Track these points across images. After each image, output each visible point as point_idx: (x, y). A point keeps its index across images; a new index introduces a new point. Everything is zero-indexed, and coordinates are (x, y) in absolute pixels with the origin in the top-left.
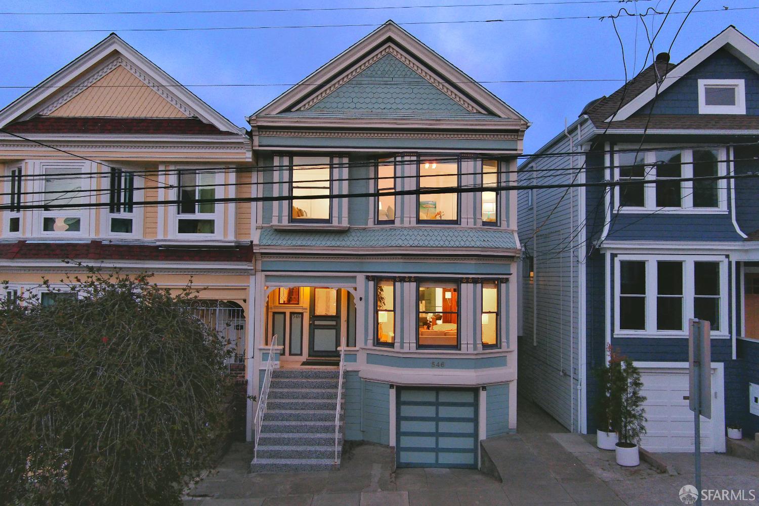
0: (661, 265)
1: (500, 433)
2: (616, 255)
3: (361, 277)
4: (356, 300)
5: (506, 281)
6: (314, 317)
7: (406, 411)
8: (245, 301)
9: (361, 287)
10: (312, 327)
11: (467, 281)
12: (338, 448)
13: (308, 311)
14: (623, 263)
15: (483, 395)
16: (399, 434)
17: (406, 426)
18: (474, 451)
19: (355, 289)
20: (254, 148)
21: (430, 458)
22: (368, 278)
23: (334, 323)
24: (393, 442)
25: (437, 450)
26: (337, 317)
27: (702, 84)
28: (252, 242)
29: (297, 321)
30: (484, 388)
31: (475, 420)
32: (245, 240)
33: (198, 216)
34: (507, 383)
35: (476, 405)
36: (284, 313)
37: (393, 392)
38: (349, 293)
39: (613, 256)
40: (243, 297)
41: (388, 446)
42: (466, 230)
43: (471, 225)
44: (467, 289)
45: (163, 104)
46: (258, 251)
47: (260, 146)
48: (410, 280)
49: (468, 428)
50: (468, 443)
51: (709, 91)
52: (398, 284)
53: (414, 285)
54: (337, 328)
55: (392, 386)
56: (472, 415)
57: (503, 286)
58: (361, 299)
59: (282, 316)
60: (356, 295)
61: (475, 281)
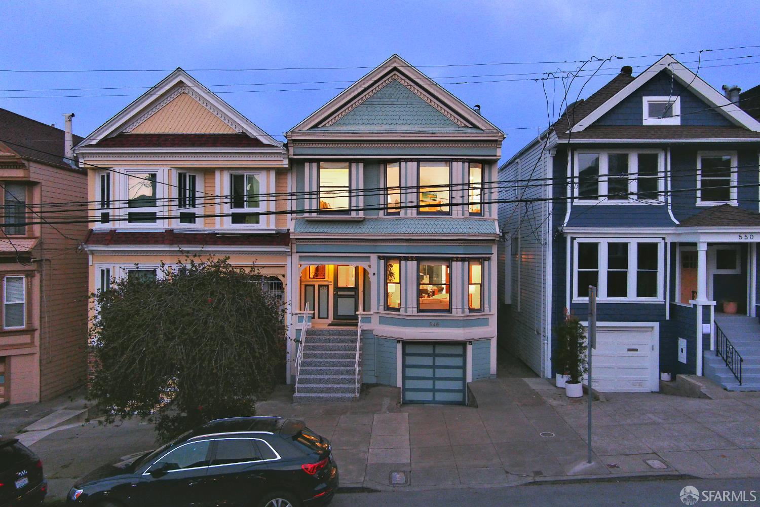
0: (611, 246)
1: (482, 377)
2: (575, 238)
3: (374, 257)
4: (371, 275)
5: (489, 259)
6: (337, 289)
7: (411, 361)
8: (284, 276)
9: (374, 265)
10: (336, 297)
11: (457, 259)
12: (357, 386)
13: (333, 283)
14: (580, 244)
15: (469, 348)
16: (404, 378)
17: (410, 372)
18: (462, 391)
19: (370, 266)
20: (290, 157)
21: (428, 396)
22: (379, 258)
23: (353, 293)
24: (399, 384)
25: (434, 390)
26: (355, 289)
27: (646, 100)
28: (288, 230)
29: (323, 291)
30: (470, 343)
31: (464, 367)
32: (284, 229)
33: (246, 210)
34: (488, 339)
35: (464, 356)
36: (314, 286)
37: (399, 346)
38: (364, 269)
39: (573, 239)
40: (283, 273)
41: (396, 387)
42: (456, 220)
43: (460, 216)
44: (456, 265)
45: (219, 122)
46: (293, 237)
47: (294, 155)
48: (412, 259)
49: (458, 373)
50: (458, 385)
51: (652, 106)
52: (403, 262)
53: (415, 263)
54: (356, 297)
55: (398, 342)
56: (461, 364)
57: (486, 263)
58: (374, 274)
59: (312, 288)
60: (371, 271)
61: (463, 260)
